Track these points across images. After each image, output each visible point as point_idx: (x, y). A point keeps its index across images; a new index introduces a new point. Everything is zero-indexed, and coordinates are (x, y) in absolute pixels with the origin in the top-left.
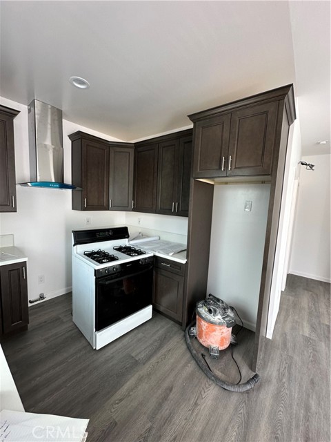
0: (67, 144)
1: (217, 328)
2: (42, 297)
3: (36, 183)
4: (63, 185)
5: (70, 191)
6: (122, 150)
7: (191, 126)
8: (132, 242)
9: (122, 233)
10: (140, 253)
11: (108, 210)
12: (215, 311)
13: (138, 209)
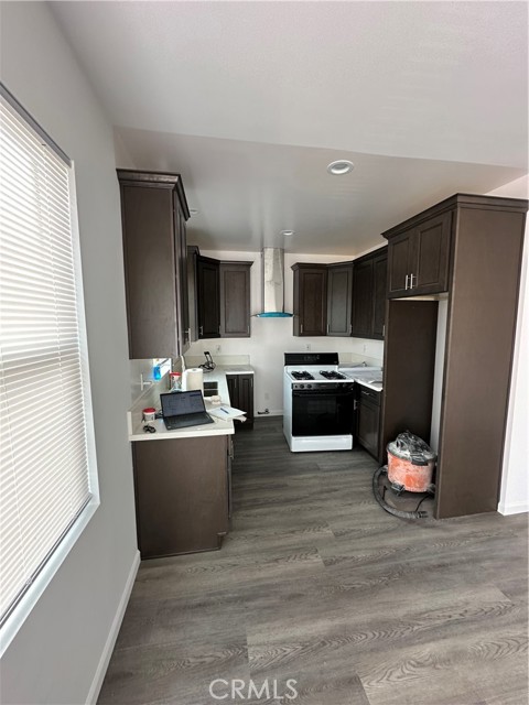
0: (290, 274)
1: (402, 462)
2: (267, 411)
3: (263, 314)
4: (283, 314)
5: (291, 318)
6: (343, 270)
7: (386, 243)
8: (341, 369)
9: (331, 359)
10: (340, 377)
11: (325, 335)
12: (402, 444)
13: (355, 334)
